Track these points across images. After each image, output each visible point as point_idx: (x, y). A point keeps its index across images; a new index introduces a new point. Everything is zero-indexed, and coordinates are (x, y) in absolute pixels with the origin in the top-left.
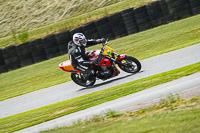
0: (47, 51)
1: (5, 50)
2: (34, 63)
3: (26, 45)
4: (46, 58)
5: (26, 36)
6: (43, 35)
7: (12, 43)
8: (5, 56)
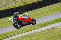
0: (32, 8)
1: (18, 7)
2: (28, 11)
3: (25, 5)
4: (32, 10)
5: (25, 3)
6: (31, 2)
7: (21, 5)
8: (18, 9)
